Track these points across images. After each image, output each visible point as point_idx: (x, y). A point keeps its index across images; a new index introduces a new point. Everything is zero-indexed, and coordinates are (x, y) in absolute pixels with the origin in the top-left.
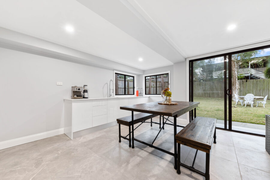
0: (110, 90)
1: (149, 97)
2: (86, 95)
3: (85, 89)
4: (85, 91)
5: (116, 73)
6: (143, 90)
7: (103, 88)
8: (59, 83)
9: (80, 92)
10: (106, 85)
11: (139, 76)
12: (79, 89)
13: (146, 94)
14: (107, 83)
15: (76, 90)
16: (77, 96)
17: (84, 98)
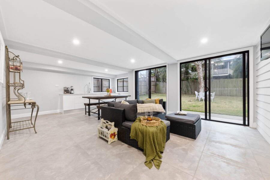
0: (89, 89)
1: (119, 93)
2: (72, 92)
3: (72, 88)
4: (72, 90)
5: (94, 78)
6: (115, 89)
7: (84, 88)
8: (57, 85)
9: (69, 90)
10: (87, 86)
11: (113, 79)
12: (67, 89)
13: (118, 91)
14: (87, 85)
15: (65, 89)
16: (67, 92)
17: (71, 93)
